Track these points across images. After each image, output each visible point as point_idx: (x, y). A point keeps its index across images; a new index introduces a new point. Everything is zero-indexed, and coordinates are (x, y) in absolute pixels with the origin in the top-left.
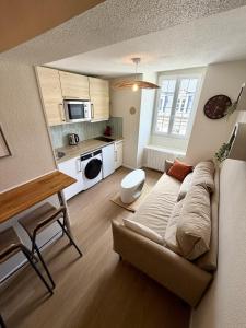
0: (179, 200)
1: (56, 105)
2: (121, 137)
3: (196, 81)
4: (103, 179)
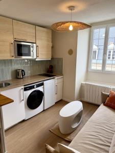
1: (8, 44)
4: (44, 110)
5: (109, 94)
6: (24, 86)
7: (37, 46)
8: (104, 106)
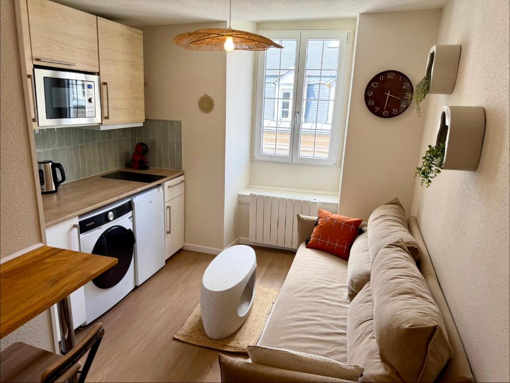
0: (352, 296)
2: (177, 170)
3: (336, 43)
4: (136, 288)
5: (316, 218)
6: (80, 216)
7: (102, 84)
8: (309, 250)
